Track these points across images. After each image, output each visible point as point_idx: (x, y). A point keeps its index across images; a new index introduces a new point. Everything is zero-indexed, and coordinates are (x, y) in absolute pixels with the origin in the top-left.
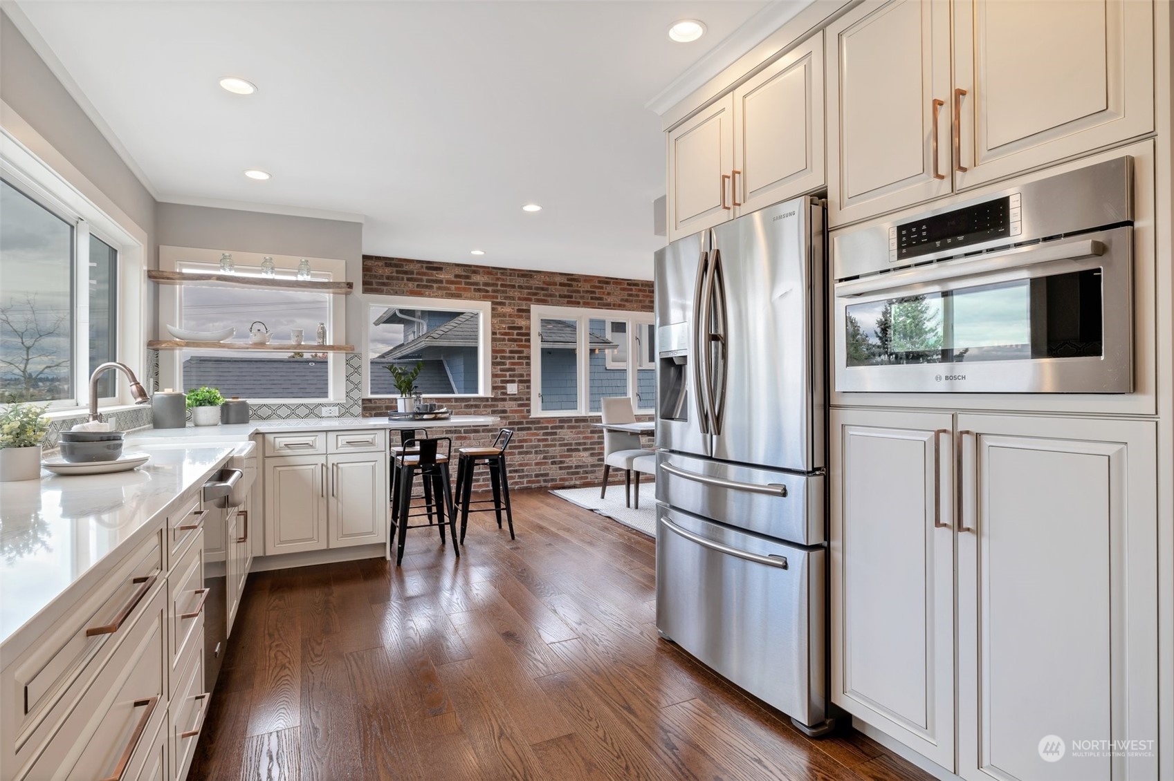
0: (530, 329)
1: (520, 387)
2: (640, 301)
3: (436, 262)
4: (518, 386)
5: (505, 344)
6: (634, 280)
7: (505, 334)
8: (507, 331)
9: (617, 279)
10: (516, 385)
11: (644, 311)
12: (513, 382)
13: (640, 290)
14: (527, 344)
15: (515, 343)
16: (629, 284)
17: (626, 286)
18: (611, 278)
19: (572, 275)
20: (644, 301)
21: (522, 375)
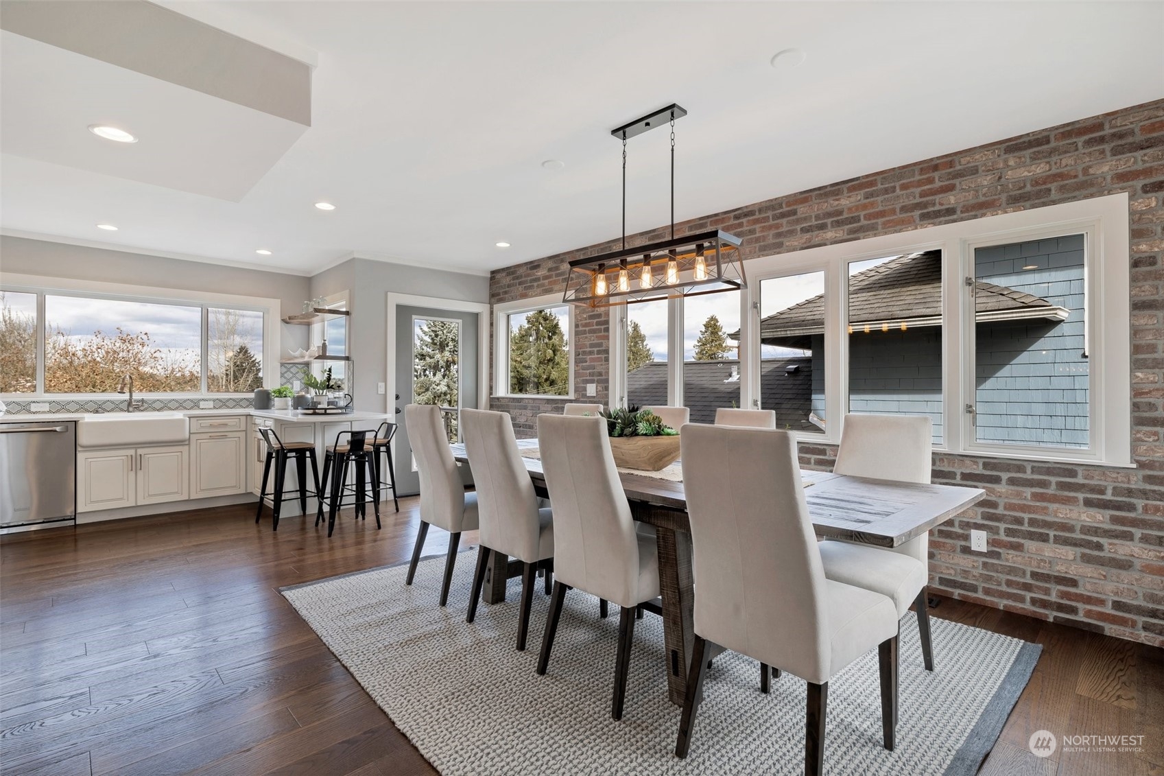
0: (608, 315)
1: (599, 388)
2: (757, 240)
3: (535, 261)
4: (597, 386)
5: (586, 337)
6: (746, 207)
7: (586, 325)
8: (588, 321)
9: (716, 215)
10: (594, 385)
11: (763, 255)
12: (592, 382)
13: (757, 221)
14: (606, 334)
15: (595, 335)
16: (737, 217)
17: (732, 222)
18: (708, 217)
19: (654, 231)
20: (764, 238)
21: (600, 374)
